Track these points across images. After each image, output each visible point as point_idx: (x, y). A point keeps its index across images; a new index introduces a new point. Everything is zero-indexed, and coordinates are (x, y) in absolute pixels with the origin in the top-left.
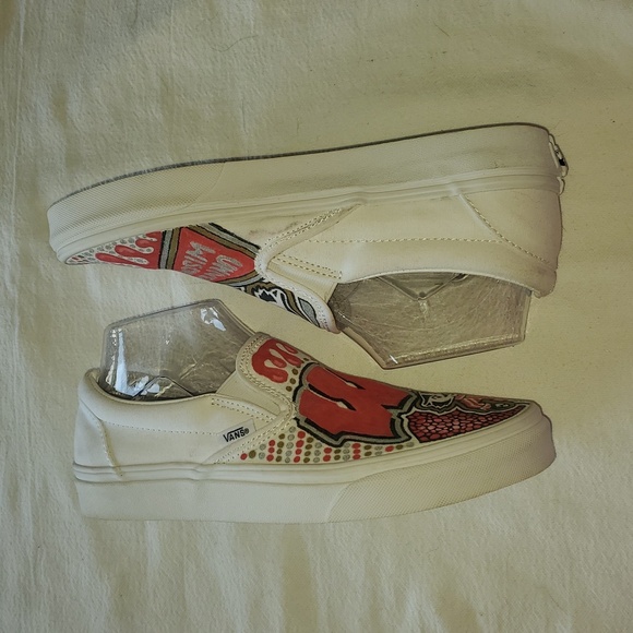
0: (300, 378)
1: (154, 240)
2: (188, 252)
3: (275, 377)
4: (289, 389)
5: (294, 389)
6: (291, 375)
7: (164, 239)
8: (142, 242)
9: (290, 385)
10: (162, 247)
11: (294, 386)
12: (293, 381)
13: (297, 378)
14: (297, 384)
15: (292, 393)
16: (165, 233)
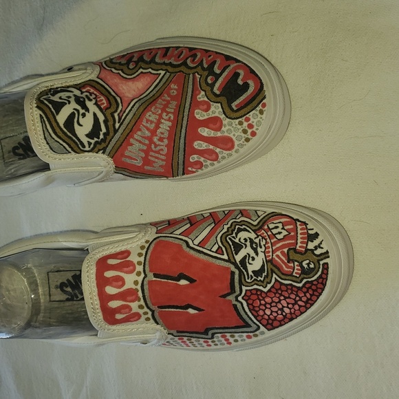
0: (148, 307)
1: (190, 169)
2: (164, 163)
3: (131, 320)
4: (148, 319)
5: (151, 317)
6: (141, 312)
7: (183, 169)
8: (198, 166)
9: (146, 316)
10: (184, 162)
11: (150, 315)
12: (146, 313)
13: (146, 309)
14: (150, 313)
15: (152, 321)
16: (183, 174)
